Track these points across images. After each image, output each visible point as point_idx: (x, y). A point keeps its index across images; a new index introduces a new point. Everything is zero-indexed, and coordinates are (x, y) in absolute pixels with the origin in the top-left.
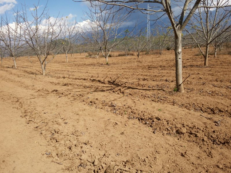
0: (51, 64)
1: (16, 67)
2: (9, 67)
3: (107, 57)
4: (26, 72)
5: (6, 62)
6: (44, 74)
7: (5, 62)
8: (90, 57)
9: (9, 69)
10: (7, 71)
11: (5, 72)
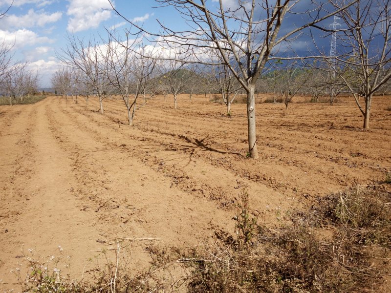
0: (152, 110)
1: (102, 112)
2: (93, 111)
3: (229, 104)
4: (111, 119)
5: (95, 102)
6: (131, 124)
7: (93, 103)
8: (214, 101)
9: (93, 114)
10: (89, 116)
11: (86, 118)
